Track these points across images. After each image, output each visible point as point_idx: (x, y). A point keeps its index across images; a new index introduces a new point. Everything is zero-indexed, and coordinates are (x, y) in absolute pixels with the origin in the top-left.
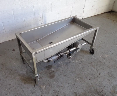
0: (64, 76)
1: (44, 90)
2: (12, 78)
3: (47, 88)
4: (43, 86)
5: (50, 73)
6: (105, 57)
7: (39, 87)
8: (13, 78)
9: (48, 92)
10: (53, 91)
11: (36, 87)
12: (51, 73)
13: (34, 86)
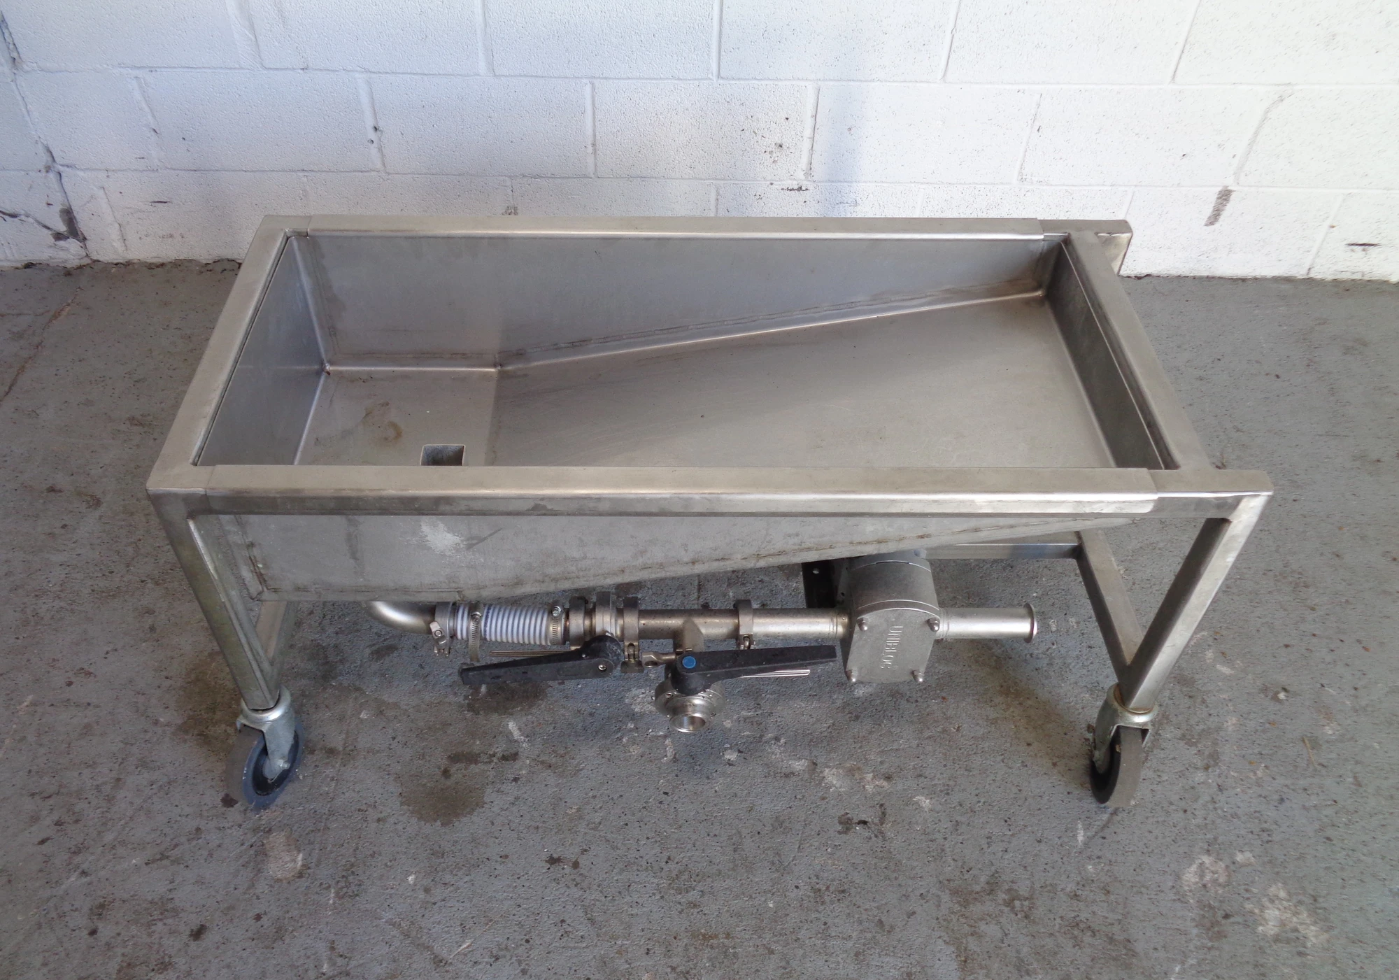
0: (553, 861)
1: (262, 887)
2: (149, 621)
3: (303, 883)
4: (295, 844)
5: (455, 758)
6: (1250, 922)
7: (255, 830)
8: (152, 629)
9: (279, 934)
10: (322, 948)
11: (234, 813)
12: (472, 758)
13: (228, 802)
